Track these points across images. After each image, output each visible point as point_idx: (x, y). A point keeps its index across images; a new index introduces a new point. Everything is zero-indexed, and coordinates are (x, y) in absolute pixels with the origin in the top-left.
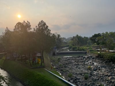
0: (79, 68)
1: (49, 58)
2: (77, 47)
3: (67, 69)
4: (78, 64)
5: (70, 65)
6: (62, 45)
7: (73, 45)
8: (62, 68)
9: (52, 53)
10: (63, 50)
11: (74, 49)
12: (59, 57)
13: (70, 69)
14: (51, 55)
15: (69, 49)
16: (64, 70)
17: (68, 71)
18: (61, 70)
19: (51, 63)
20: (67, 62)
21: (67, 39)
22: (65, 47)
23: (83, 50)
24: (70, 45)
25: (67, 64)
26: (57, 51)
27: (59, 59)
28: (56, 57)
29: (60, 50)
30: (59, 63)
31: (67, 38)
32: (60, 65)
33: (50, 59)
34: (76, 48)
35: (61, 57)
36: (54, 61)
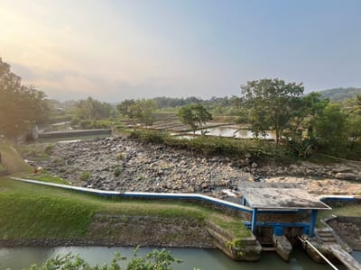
0: (102, 160)
1: (15, 150)
2: (90, 120)
3: (75, 166)
4: (99, 154)
5: (80, 157)
6: (51, 118)
7: (82, 118)
8: (61, 166)
9: (21, 138)
10: (55, 128)
11: (84, 126)
12: (47, 145)
13: (83, 164)
14: (19, 143)
15: (72, 125)
16: (68, 170)
17: (78, 169)
18: (61, 171)
19: (26, 161)
20: (71, 153)
21: (63, 104)
22: (60, 121)
23: (105, 126)
24: (75, 117)
25: (73, 157)
26: (41, 132)
27: (48, 148)
28: (37, 144)
29: (46, 128)
30: (52, 157)
31: (62, 101)
32: (55, 162)
33: (18, 150)
34: (90, 123)
35: (53, 144)
36: (34, 154)
